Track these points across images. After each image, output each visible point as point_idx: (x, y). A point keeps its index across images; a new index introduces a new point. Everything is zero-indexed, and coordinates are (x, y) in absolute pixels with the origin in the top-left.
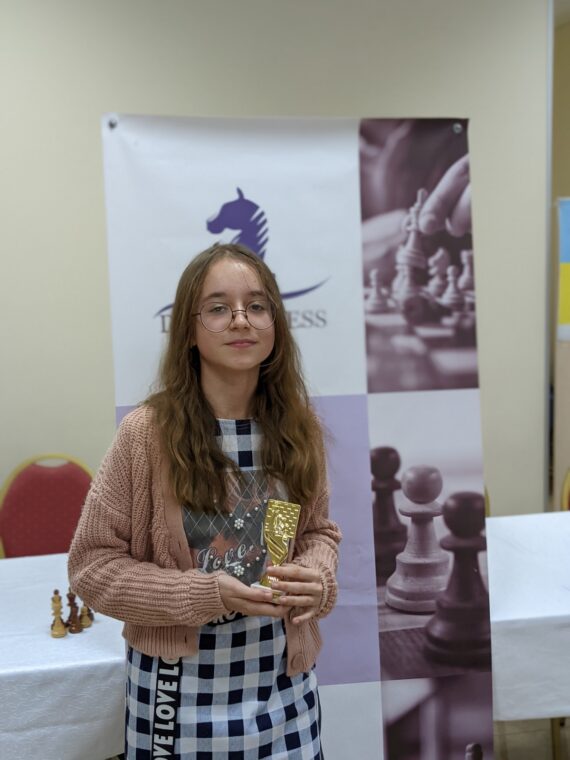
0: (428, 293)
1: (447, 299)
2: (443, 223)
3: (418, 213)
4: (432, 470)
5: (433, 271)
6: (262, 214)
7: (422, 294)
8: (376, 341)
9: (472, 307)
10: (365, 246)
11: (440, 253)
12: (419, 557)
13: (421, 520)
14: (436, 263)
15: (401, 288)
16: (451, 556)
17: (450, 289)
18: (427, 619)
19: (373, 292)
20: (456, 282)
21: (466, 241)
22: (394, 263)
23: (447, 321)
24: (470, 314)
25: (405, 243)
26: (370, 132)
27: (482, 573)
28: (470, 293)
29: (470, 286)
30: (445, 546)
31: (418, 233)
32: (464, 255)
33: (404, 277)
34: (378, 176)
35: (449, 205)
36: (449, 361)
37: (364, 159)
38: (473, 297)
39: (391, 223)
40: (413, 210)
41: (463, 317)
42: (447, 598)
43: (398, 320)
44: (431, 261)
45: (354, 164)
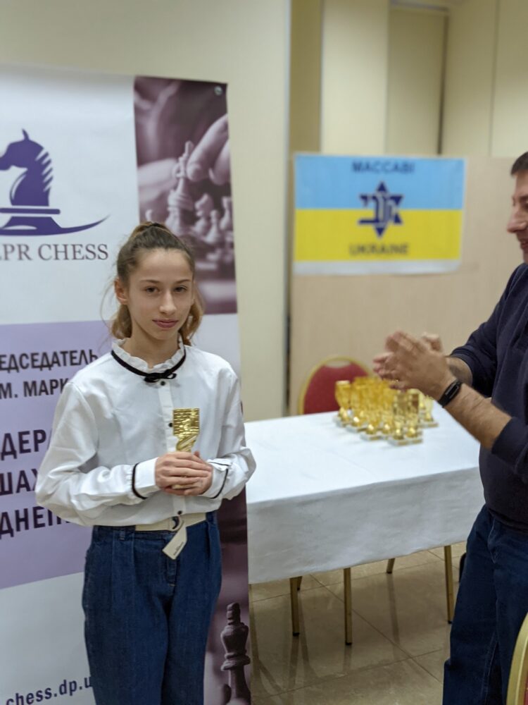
0: (195, 233)
1: (211, 238)
2: (206, 172)
3: (186, 162)
5: (199, 214)
6: (46, 155)
7: (191, 233)
9: (232, 245)
10: (141, 189)
11: (205, 198)
14: (203, 206)
15: (173, 226)
17: (214, 230)
20: (218, 224)
21: (226, 189)
22: (167, 205)
23: (213, 257)
24: (230, 251)
25: (175, 188)
26: (144, 88)
28: (230, 233)
29: (230, 228)
31: (187, 180)
32: (225, 201)
33: (175, 217)
34: (151, 127)
35: (212, 158)
36: (213, 290)
37: (138, 112)
38: (232, 237)
39: (163, 170)
40: (181, 159)
41: (225, 254)
44: (198, 205)
45: (130, 115)
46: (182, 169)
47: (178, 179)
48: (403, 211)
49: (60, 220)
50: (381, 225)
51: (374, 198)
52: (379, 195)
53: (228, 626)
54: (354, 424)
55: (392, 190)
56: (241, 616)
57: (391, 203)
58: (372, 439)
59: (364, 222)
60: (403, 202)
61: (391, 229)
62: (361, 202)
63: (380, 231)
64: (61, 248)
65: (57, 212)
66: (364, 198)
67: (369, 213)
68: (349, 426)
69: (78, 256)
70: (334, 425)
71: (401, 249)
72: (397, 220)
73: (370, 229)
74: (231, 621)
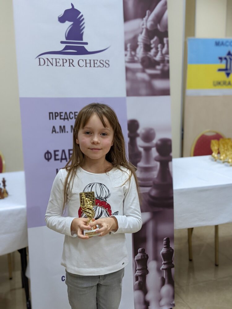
0: (150, 55)
1: (158, 58)
2: (157, 26)
3: (147, 20)
4: (151, 129)
5: (152, 46)
6: (82, 16)
7: (148, 55)
8: (130, 75)
9: (168, 62)
10: (126, 33)
12: (146, 164)
13: (147, 149)
14: (154, 42)
15: (140, 52)
16: (158, 164)
17: (159, 54)
18: (149, 188)
19: (128, 53)
20: (161, 51)
21: (166, 34)
22: (137, 42)
23: (158, 67)
24: (167, 64)
25: (141, 33)
27: (170, 170)
28: (167, 56)
29: (167, 53)
30: (156, 160)
31: (147, 29)
32: (165, 39)
33: (141, 47)
34: (131, 3)
36: (159, 84)
38: (168, 58)
39: (136, 24)
40: (145, 19)
41: (164, 66)
42: (157, 181)
43: (139, 66)
46: (145, 24)
47: (143, 29)
49: (88, 48)
50: (228, 72)
51: (226, 58)
52: (228, 57)
53: (164, 248)
54: (221, 160)
56: (170, 245)
58: (231, 165)
59: (220, 70)
62: (219, 61)
63: (228, 74)
64: (88, 61)
65: (86, 44)
66: (221, 59)
67: (223, 66)
68: (218, 161)
69: (96, 65)
70: (210, 161)
73: (223, 74)
74: (165, 246)
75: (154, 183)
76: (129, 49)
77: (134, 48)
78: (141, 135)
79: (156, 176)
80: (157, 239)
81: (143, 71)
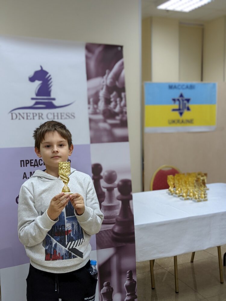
0: (111, 107)
1: (117, 110)
2: (115, 82)
3: (106, 79)
4: (113, 172)
5: (112, 100)
6: (50, 76)
7: (109, 108)
8: (93, 125)
9: (126, 113)
10: (89, 89)
11: (114, 93)
12: (109, 203)
13: (110, 190)
14: (114, 97)
15: (101, 105)
16: (120, 202)
17: (118, 106)
18: (113, 225)
19: (91, 107)
20: (120, 104)
21: (123, 89)
22: (99, 96)
23: (118, 118)
24: (125, 115)
25: (102, 89)
26: (89, 48)
27: (131, 208)
28: (125, 108)
29: (125, 105)
30: (118, 199)
32: (123, 94)
33: (102, 101)
34: (92, 64)
35: (117, 76)
36: (118, 132)
37: (87, 58)
38: (126, 109)
39: (97, 82)
40: (105, 77)
41: (123, 116)
42: (119, 218)
43: (100, 117)
44: (112, 96)
45: (83, 59)
46: (105, 81)
47: (103, 85)
48: (191, 106)
49: (56, 103)
50: (181, 111)
51: (178, 100)
52: (180, 99)
53: (127, 281)
54: (176, 194)
55: (186, 96)
56: (133, 276)
57: (185, 102)
58: (186, 199)
59: (174, 110)
60: (191, 102)
61: (186, 113)
62: (173, 102)
63: (181, 114)
64: (56, 114)
65: (54, 99)
66: (174, 100)
67: (176, 106)
68: (174, 195)
69: (63, 118)
70: (167, 194)
71: (190, 121)
72: (188, 109)
73: (177, 113)
74: (129, 279)
75: (116, 220)
76: (92, 103)
77: (96, 102)
78: (104, 177)
79: (118, 214)
80: (121, 273)
81: (105, 121)
